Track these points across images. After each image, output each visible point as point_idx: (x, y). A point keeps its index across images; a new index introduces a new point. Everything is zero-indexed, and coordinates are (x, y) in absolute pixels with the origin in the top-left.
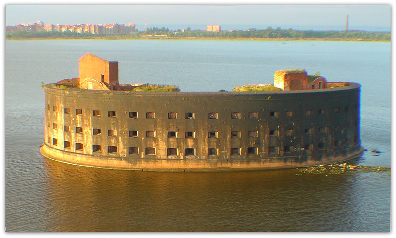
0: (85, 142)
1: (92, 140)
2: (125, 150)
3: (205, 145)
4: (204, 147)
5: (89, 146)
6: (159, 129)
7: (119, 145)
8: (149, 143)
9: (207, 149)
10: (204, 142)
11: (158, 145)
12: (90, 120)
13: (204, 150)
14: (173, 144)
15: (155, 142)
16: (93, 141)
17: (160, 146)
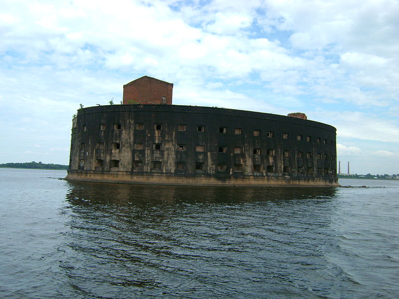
0: (166, 159)
1: (175, 157)
2: (214, 166)
3: (281, 163)
4: (281, 166)
5: (170, 164)
6: (246, 145)
7: (208, 161)
8: (237, 159)
9: (282, 167)
10: (281, 159)
11: (245, 162)
12: (174, 135)
13: (281, 167)
14: (258, 161)
15: (243, 159)
16: (177, 157)
17: (247, 162)
